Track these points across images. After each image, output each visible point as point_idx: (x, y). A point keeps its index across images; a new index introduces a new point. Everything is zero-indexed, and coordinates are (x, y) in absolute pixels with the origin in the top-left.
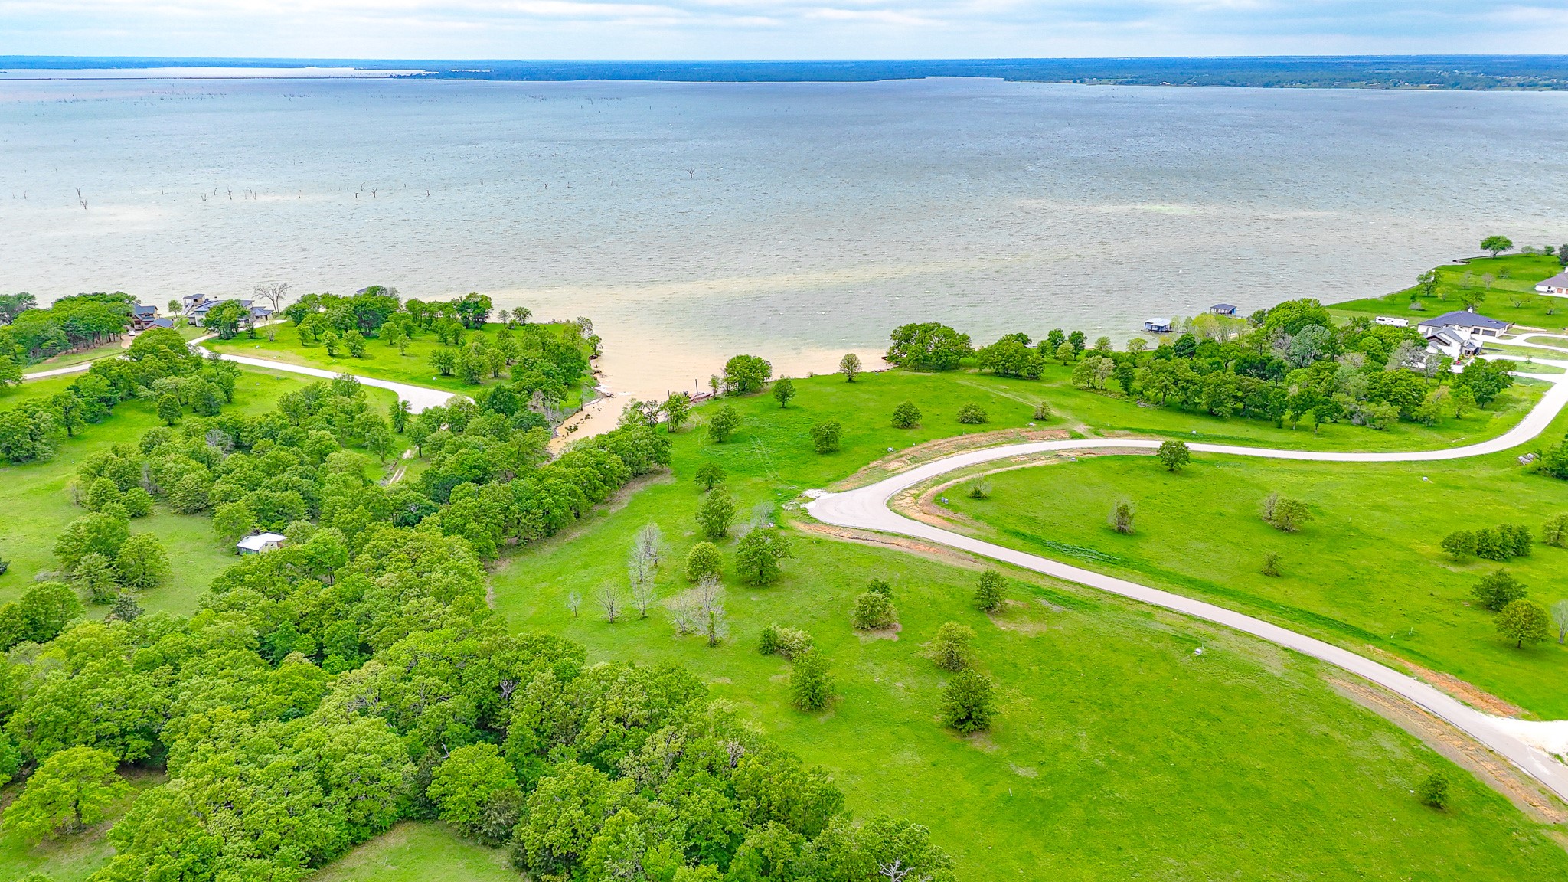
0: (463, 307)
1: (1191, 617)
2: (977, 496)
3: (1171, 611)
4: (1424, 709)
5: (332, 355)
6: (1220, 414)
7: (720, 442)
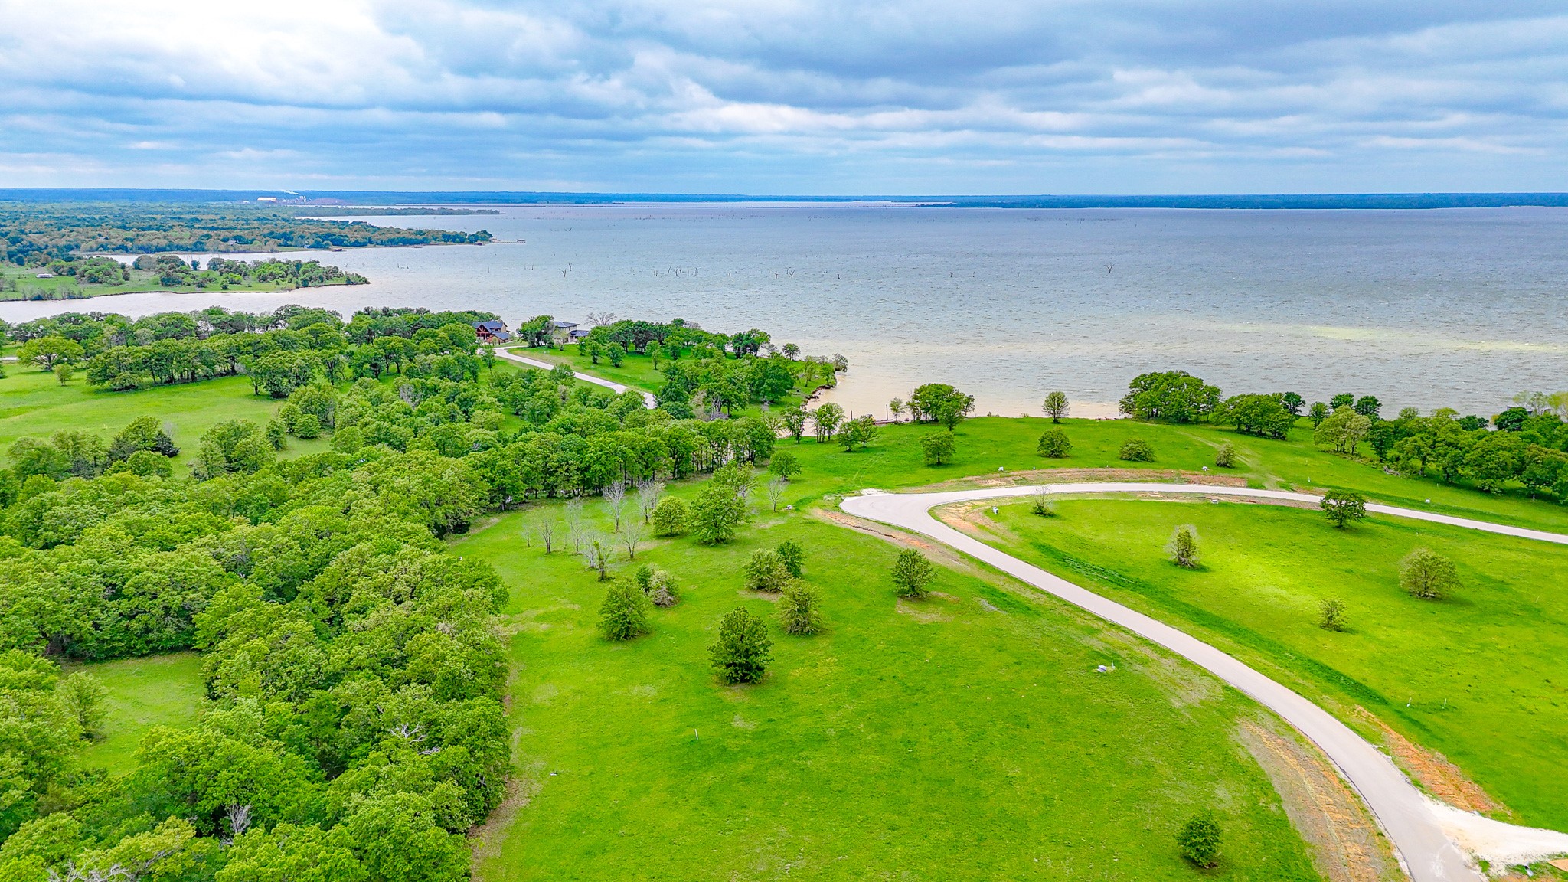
0: (739, 337)
1: (1145, 642)
2: (1040, 512)
3: (1127, 632)
4: (1342, 775)
5: (595, 363)
6: (1487, 488)
7: (849, 451)
